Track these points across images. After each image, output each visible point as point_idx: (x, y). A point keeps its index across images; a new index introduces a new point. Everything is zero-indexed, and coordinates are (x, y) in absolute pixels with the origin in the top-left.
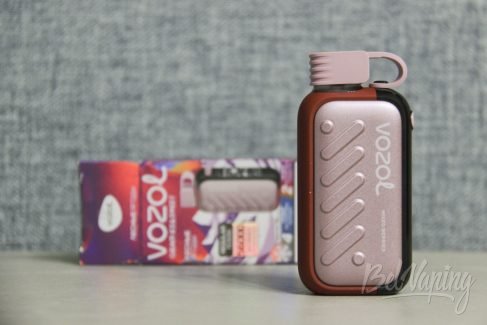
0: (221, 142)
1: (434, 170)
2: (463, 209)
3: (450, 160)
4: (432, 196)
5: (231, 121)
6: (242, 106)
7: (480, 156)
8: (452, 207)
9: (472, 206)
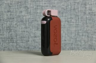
0: (31, 28)
1: (76, 33)
2: (83, 42)
3: (80, 31)
4: (76, 39)
5: (33, 23)
6: (36, 20)
7: (86, 30)
8: (80, 41)
9: (84, 41)
